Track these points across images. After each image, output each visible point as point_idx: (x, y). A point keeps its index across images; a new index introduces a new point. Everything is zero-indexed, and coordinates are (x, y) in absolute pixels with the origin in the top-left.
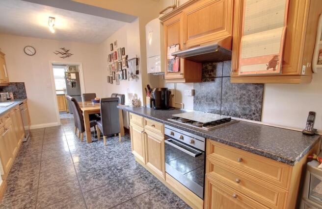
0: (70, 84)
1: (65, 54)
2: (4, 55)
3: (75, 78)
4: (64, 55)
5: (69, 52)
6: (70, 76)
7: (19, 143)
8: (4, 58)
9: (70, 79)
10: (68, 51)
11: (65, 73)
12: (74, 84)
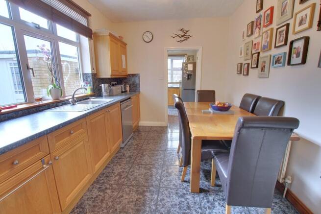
0: (186, 76)
1: (183, 36)
2: (125, 44)
3: (192, 69)
4: (183, 38)
5: (188, 34)
6: (187, 67)
7: (114, 147)
8: (125, 48)
9: (187, 70)
10: (187, 31)
11: (183, 63)
12: (190, 77)
